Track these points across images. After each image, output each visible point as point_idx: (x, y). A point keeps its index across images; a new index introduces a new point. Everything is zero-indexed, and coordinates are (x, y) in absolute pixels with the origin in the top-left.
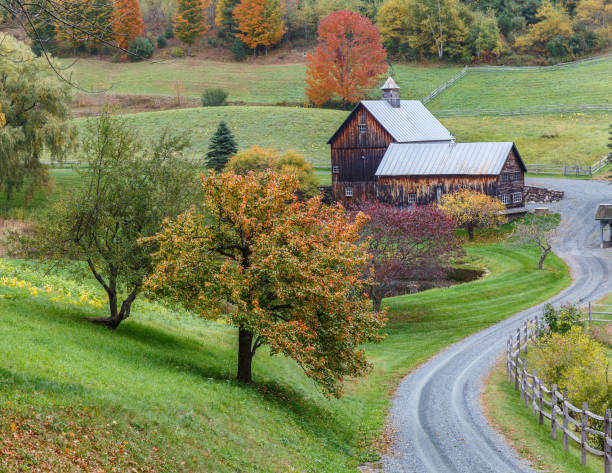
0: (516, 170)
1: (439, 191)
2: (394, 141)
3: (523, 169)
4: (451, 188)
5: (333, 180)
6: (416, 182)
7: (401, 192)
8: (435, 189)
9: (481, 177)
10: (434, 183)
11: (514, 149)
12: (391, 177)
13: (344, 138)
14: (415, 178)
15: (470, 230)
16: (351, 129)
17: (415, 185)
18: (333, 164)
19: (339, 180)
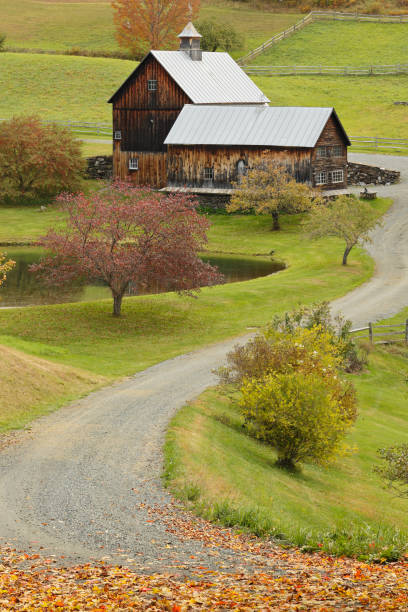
0: (336, 142)
2: (191, 101)
3: (345, 142)
5: (114, 148)
6: (214, 154)
7: (195, 166)
9: (292, 150)
11: (334, 117)
12: (183, 147)
13: (129, 97)
14: (213, 150)
16: (138, 85)
17: (213, 158)
18: (116, 130)
19: (122, 149)
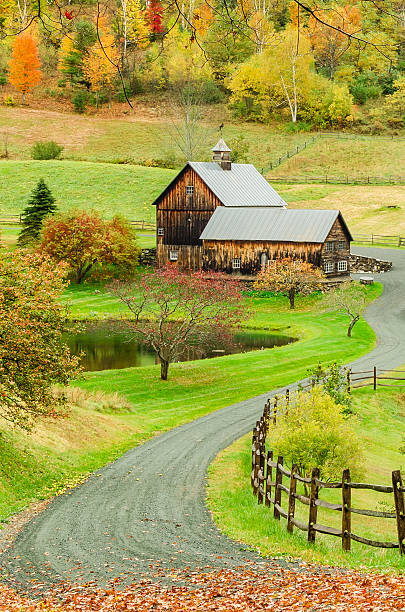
0: (342, 238)
1: (264, 257)
2: (222, 204)
3: (349, 238)
4: (276, 255)
5: (158, 243)
6: (241, 247)
7: (226, 257)
8: (260, 254)
9: (306, 244)
10: (260, 248)
11: (340, 217)
12: (216, 241)
13: (170, 199)
14: (241, 243)
15: (291, 297)
16: (178, 190)
17: (240, 250)
18: (159, 226)
19: (164, 243)
